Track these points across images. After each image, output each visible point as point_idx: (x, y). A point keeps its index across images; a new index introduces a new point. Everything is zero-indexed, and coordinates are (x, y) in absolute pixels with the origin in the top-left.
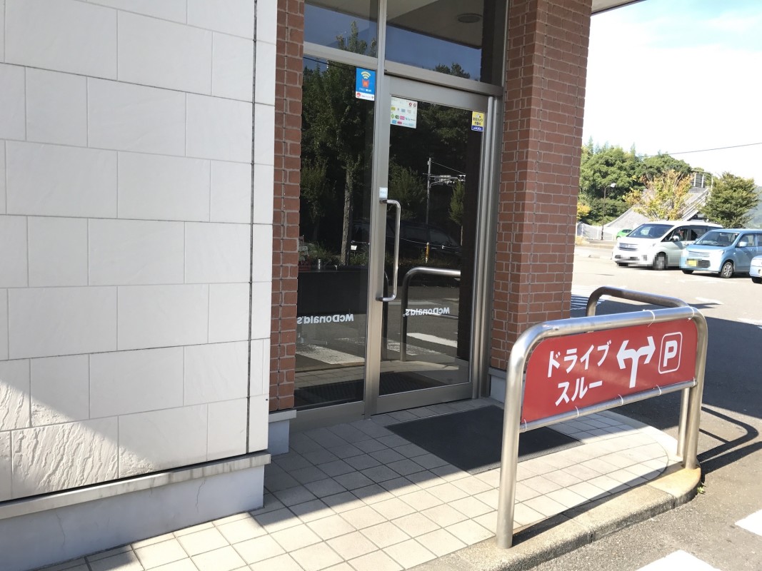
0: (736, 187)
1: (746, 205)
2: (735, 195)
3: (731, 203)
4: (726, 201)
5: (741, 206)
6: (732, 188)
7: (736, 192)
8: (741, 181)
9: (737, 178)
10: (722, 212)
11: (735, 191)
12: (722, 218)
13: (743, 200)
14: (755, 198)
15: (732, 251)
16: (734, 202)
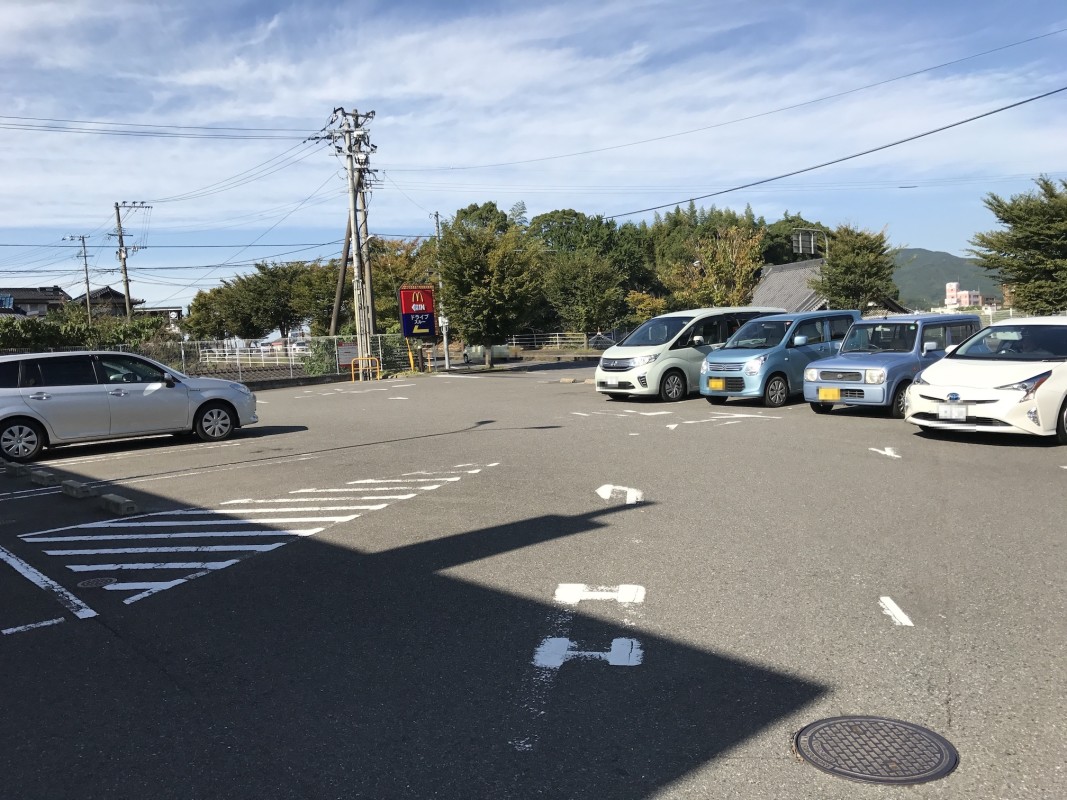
0: (860, 248)
1: (876, 274)
2: (859, 260)
3: (855, 273)
4: (848, 270)
5: (870, 276)
6: (853, 250)
7: (860, 256)
8: (866, 238)
9: (859, 235)
10: (845, 288)
11: (858, 254)
12: (847, 297)
13: (872, 266)
14: (887, 263)
15: (781, 354)
16: (858, 271)
